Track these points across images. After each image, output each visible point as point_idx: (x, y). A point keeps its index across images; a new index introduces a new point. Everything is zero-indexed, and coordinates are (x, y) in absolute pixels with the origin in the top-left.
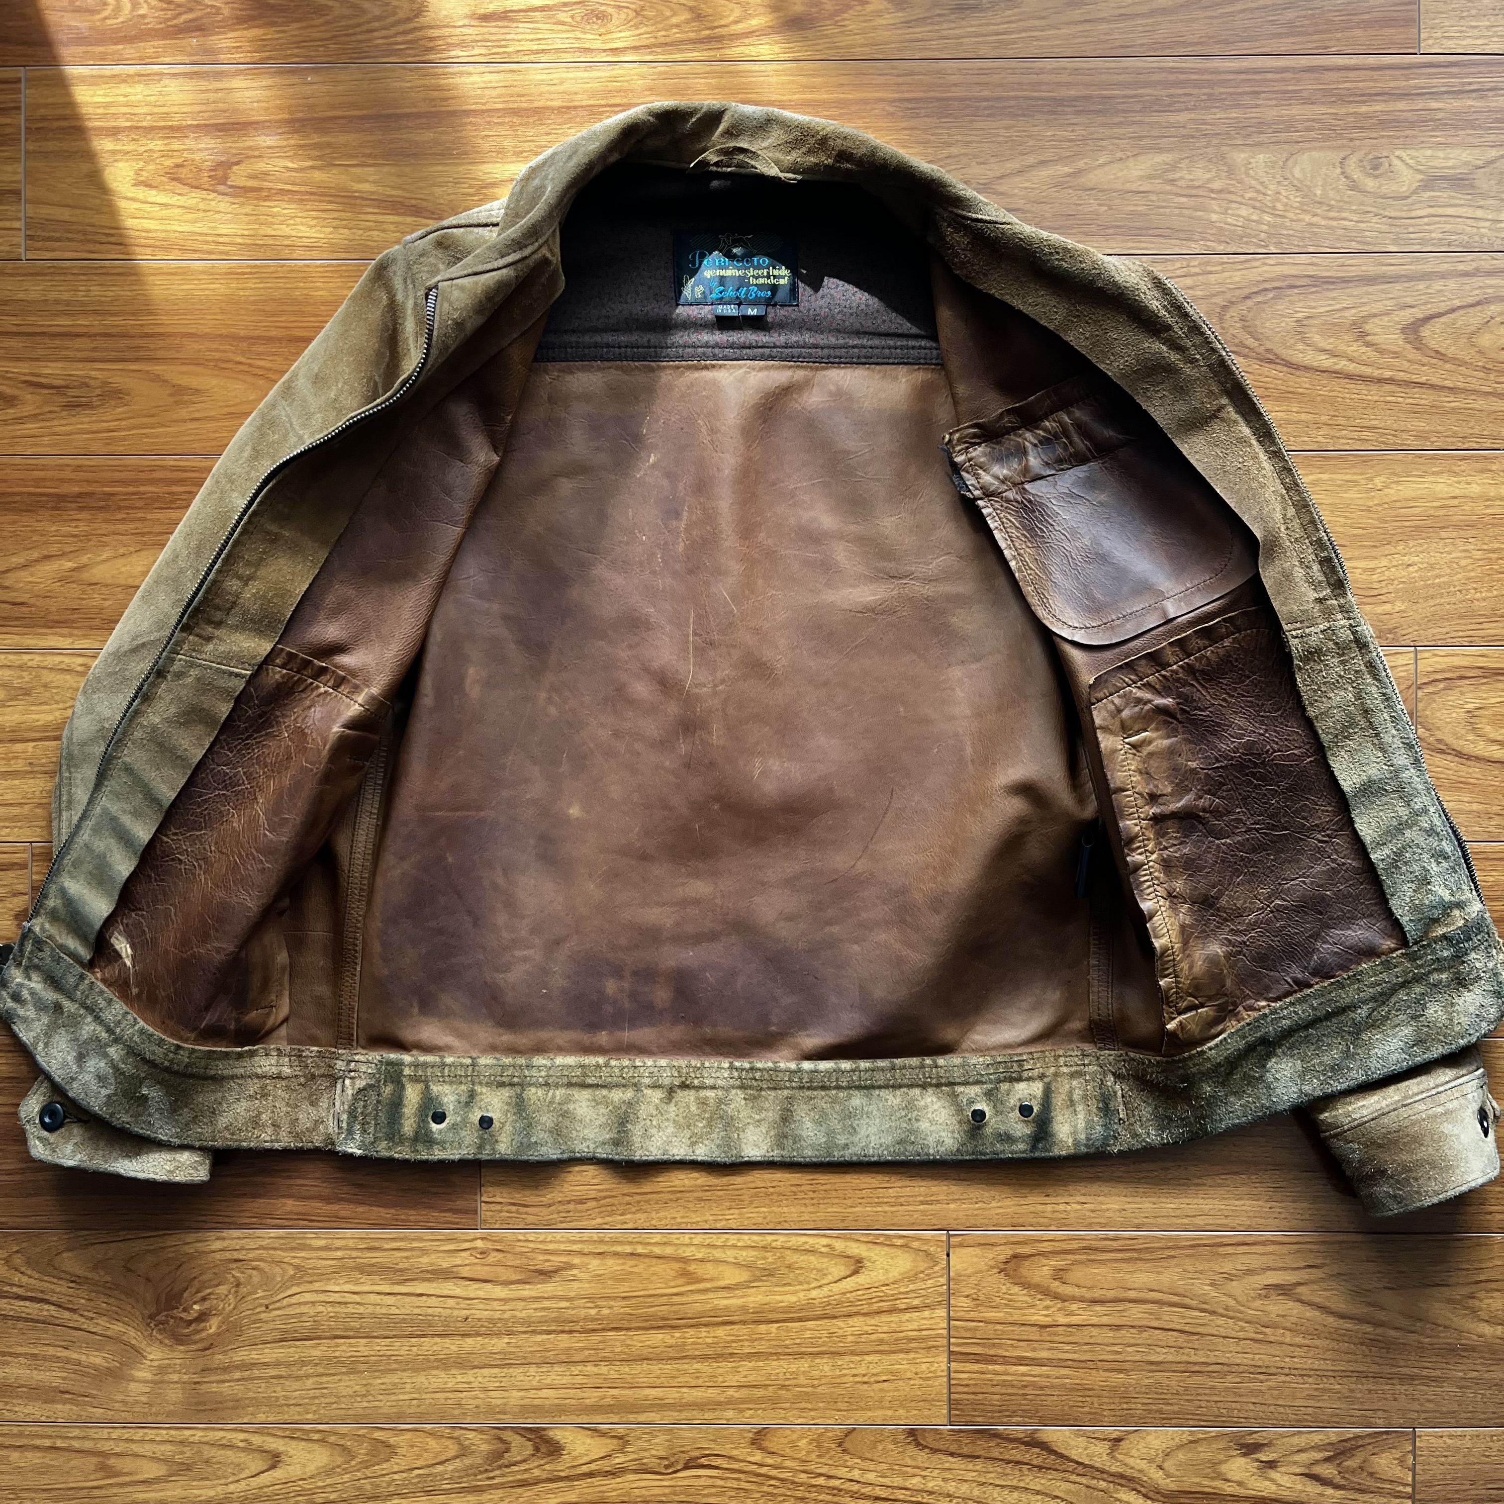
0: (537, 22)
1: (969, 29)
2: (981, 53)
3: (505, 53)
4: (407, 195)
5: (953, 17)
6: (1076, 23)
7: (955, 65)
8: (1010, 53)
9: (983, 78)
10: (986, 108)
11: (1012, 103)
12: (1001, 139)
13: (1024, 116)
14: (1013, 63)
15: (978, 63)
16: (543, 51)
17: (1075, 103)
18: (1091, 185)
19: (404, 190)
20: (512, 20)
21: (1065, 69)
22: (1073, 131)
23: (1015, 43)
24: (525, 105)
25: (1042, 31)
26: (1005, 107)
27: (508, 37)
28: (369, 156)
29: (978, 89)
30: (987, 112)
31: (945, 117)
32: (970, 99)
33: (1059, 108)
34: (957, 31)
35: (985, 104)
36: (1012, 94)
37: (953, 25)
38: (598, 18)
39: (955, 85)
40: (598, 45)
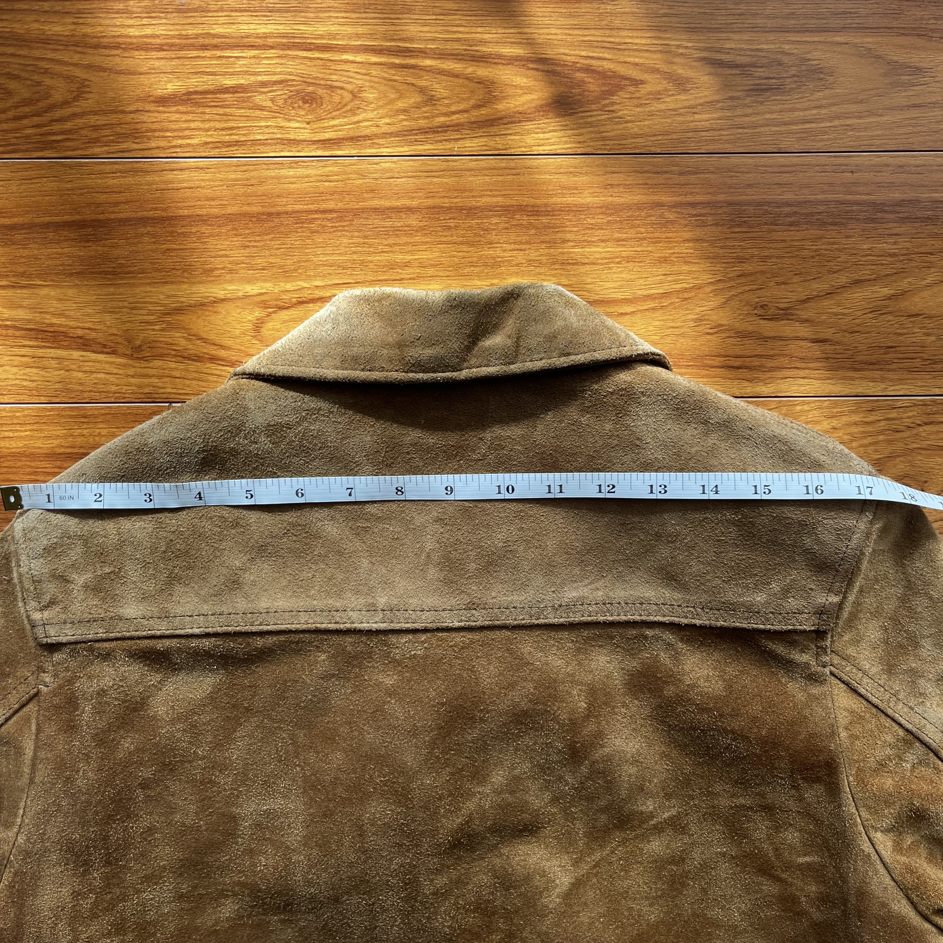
0: (228, 106)
1: (768, 116)
2: (783, 146)
3: (189, 145)
4: (72, 323)
5: (748, 100)
6: (902, 108)
7: (750, 161)
8: (819, 145)
9: (786, 178)
10: (788, 215)
11: (821, 208)
12: (805, 253)
13: (836, 224)
14: (823, 159)
15: (780, 159)
16: (237, 143)
17: (898, 209)
18: (914, 310)
19: (67, 317)
20: (197, 104)
21: (887, 165)
22: (895, 243)
23: (826, 133)
24: (216, 211)
25: (860, 118)
26: (811, 214)
27: (192, 125)
28: (22, 275)
29: (778, 191)
30: (789, 219)
31: (739, 226)
32: (769, 203)
33: (879, 215)
34: (754, 119)
35: (787, 209)
36: (821, 197)
37: (750, 111)
38: (305, 102)
39: (750, 186)
40: (305, 135)
